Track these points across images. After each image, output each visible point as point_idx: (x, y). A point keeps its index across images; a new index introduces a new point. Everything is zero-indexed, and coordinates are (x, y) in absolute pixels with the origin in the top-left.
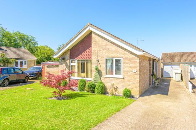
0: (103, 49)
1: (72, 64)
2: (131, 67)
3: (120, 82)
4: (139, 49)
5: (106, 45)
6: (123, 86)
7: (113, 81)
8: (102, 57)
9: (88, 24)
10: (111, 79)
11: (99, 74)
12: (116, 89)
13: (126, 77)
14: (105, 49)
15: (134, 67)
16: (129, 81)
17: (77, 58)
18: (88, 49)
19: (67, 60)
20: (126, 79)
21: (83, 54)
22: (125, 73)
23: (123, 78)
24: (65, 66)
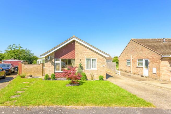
0: (84, 53)
1: (56, 62)
2: (101, 64)
3: (95, 72)
4: (106, 54)
5: (86, 50)
6: (97, 74)
7: (91, 72)
8: (83, 58)
9: (74, 36)
10: (89, 71)
11: (81, 68)
12: (92, 77)
13: (99, 69)
14: (85, 53)
15: (103, 64)
16: (101, 71)
17: (61, 58)
18: (70, 52)
19: (53, 59)
20: (98, 70)
21: (66, 55)
22: (98, 67)
23: (97, 70)
24: (50, 63)
